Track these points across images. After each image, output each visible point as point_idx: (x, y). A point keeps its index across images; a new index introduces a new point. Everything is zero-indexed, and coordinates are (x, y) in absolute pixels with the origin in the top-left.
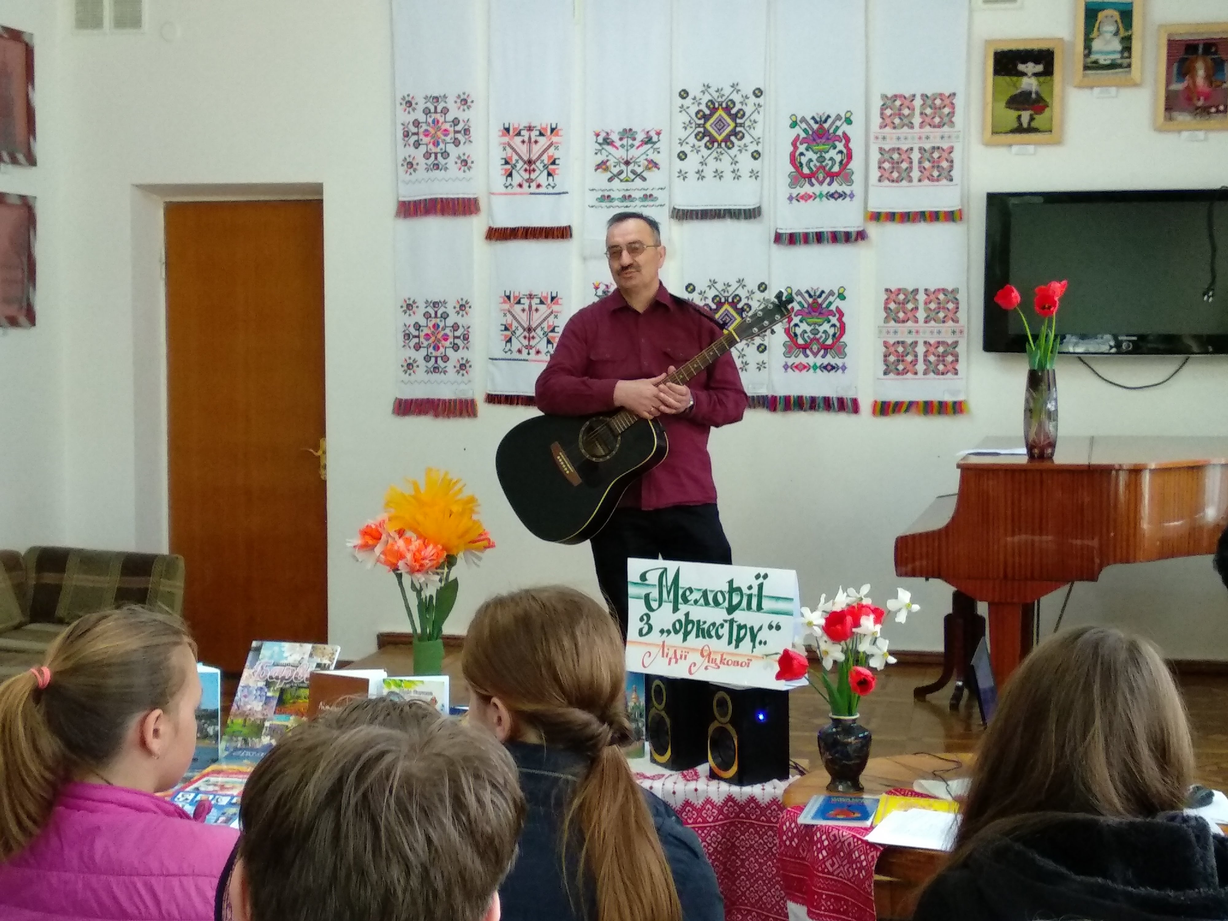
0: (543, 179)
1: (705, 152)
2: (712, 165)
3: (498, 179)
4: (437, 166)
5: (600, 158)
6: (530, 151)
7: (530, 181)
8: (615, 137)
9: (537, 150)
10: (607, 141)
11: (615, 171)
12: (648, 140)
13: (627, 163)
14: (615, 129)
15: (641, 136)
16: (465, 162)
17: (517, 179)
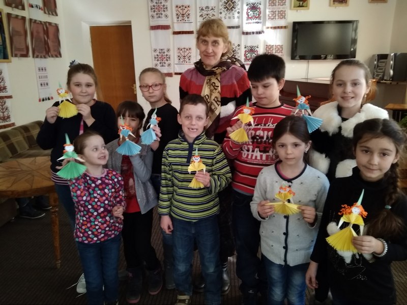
0: (186, 19)
1: (226, 12)
2: (228, 15)
3: (175, 19)
4: (159, 17)
5: (201, 14)
6: (183, 12)
7: (183, 19)
8: (204, 8)
9: (185, 11)
10: (202, 9)
11: (205, 17)
12: (212, 9)
13: (207, 15)
14: (204, 6)
15: (210, 8)
16: (166, 16)
17: (180, 19)
